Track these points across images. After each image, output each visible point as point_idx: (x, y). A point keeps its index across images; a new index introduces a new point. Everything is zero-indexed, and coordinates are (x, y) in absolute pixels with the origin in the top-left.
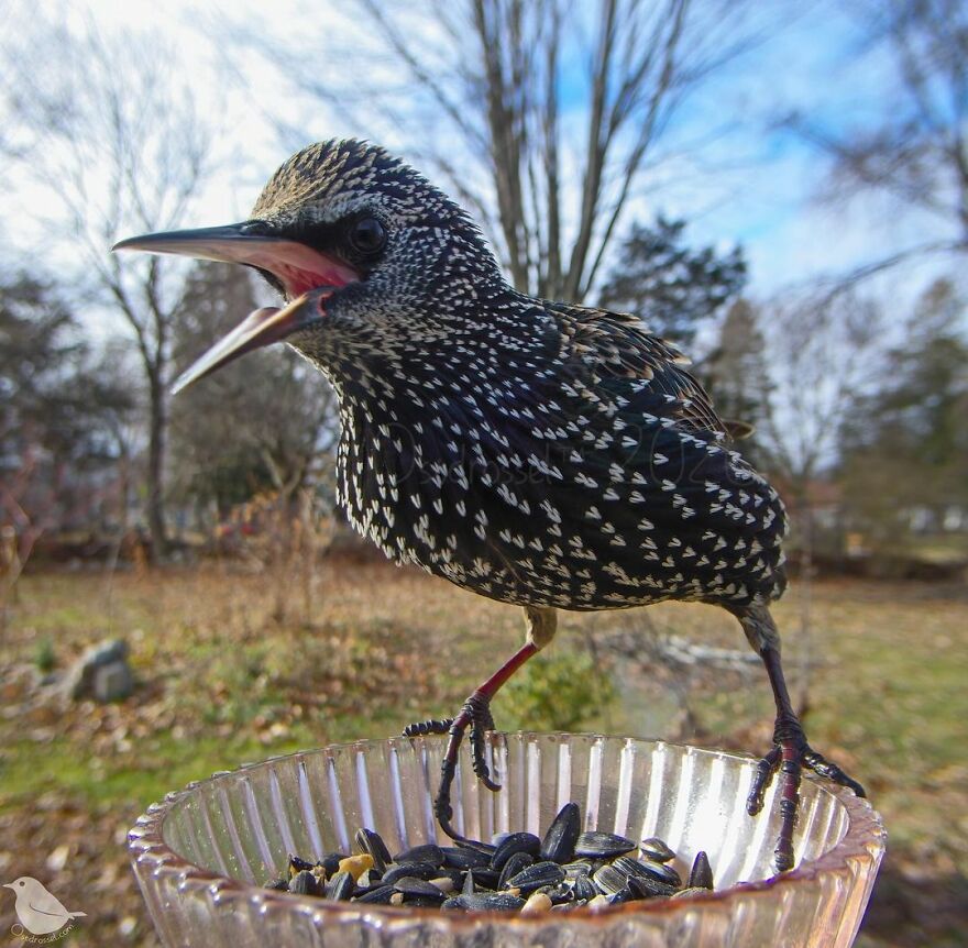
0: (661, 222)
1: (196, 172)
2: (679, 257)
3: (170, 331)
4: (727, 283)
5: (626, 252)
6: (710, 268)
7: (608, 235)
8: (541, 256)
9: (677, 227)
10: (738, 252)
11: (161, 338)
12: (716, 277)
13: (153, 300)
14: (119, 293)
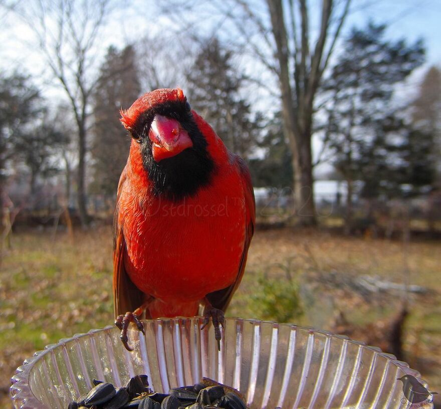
0: (371, 26)
1: (102, 12)
2: (383, 47)
3: (90, 99)
4: (413, 61)
5: (349, 45)
6: (401, 54)
7: (337, 35)
8: (297, 50)
9: (381, 29)
10: (420, 42)
11: (85, 102)
12: (406, 58)
13: (80, 83)
14: (62, 80)
